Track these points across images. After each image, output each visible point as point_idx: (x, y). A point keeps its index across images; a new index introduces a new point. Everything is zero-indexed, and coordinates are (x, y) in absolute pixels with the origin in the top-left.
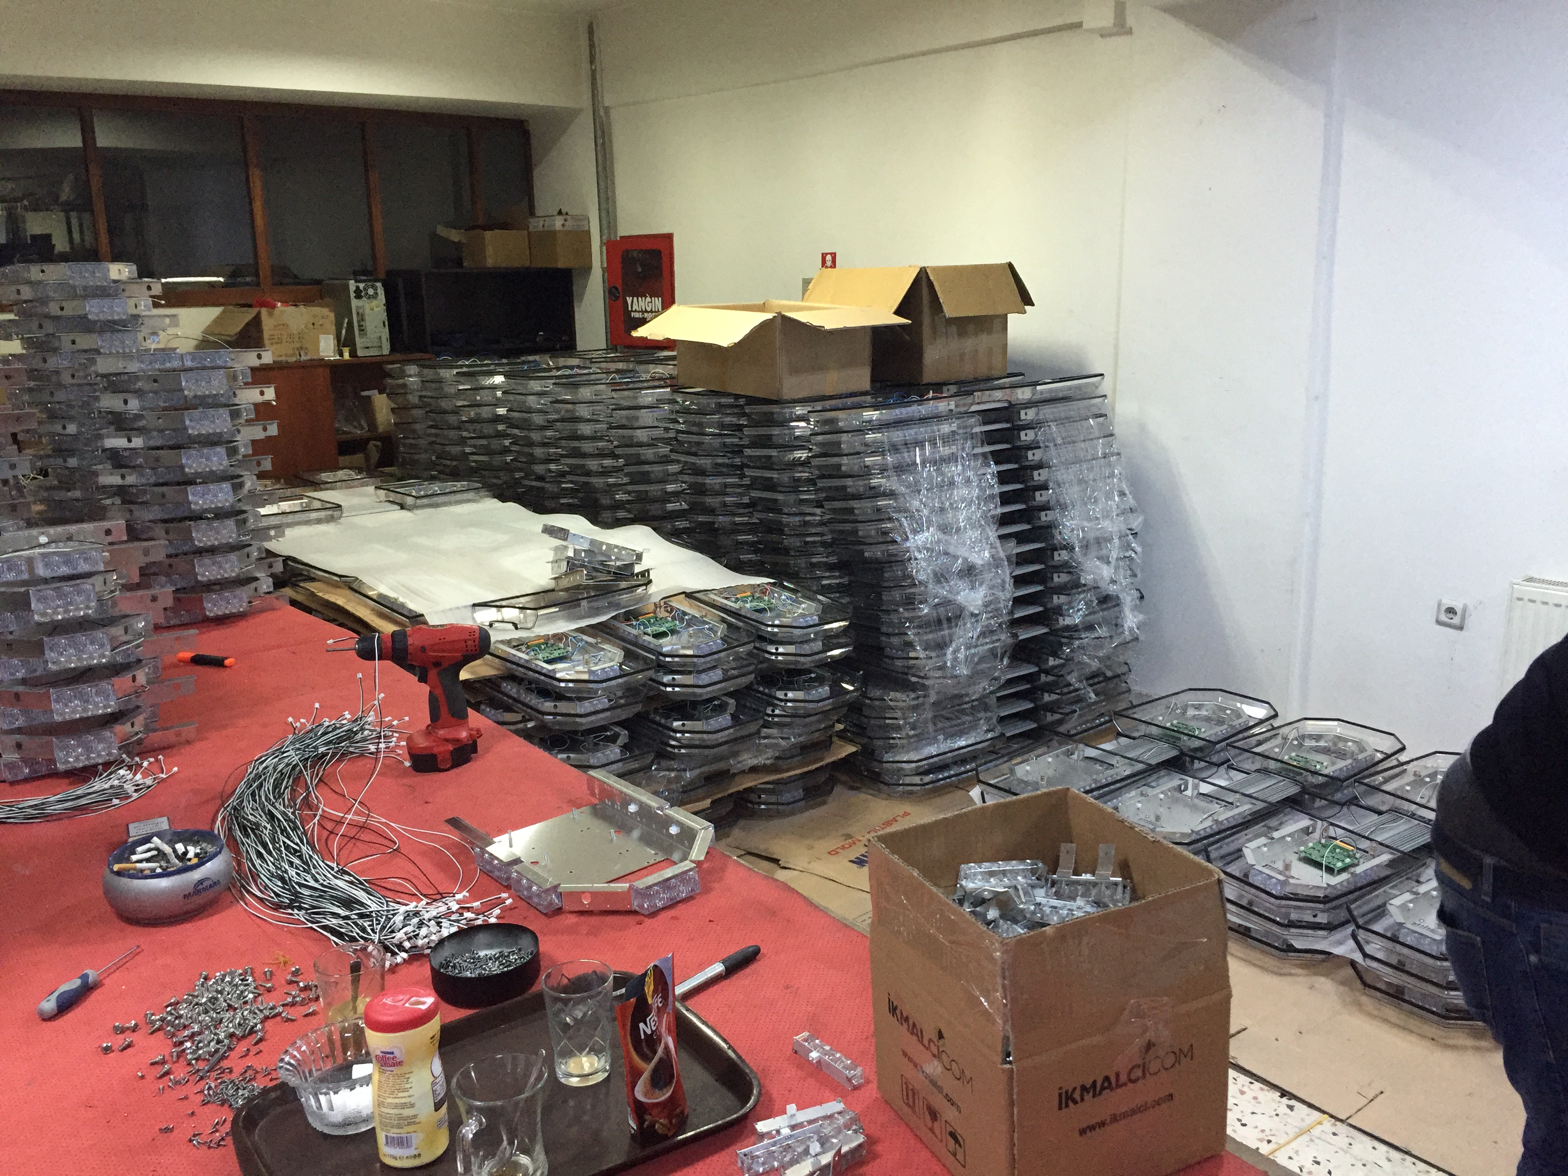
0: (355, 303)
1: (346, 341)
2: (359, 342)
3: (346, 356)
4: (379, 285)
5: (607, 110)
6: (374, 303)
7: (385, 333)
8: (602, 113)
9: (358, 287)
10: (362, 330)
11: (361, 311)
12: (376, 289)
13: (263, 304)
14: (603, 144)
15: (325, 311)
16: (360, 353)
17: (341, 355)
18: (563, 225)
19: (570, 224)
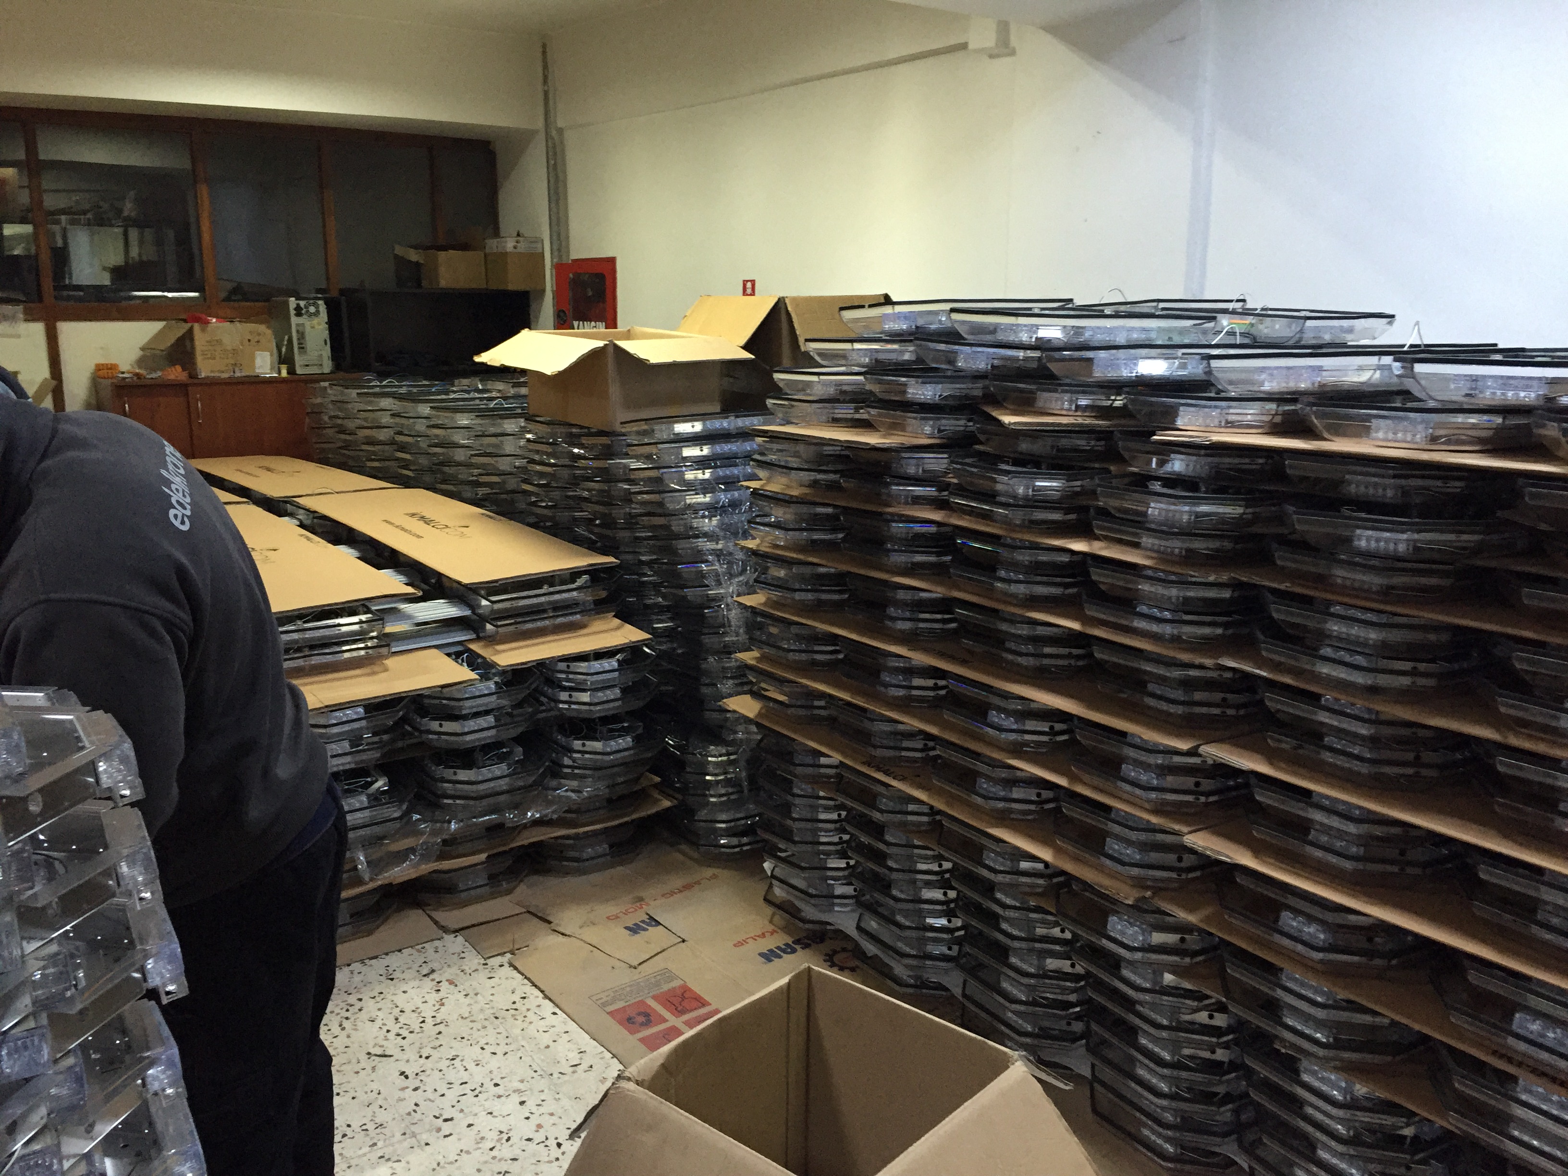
0: (294, 320)
1: (286, 359)
2: (299, 360)
3: (284, 373)
4: (321, 302)
5: (560, 131)
6: (315, 321)
7: (327, 352)
8: (554, 133)
9: (298, 305)
10: (302, 348)
11: (301, 329)
12: (317, 307)
13: (197, 320)
14: (555, 164)
15: (262, 328)
16: (299, 371)
17: (279, 372)
18: (515, 247)
19: (522, 247)
